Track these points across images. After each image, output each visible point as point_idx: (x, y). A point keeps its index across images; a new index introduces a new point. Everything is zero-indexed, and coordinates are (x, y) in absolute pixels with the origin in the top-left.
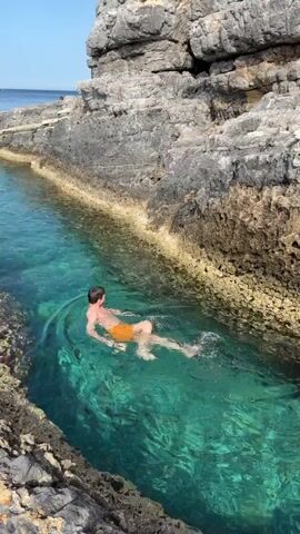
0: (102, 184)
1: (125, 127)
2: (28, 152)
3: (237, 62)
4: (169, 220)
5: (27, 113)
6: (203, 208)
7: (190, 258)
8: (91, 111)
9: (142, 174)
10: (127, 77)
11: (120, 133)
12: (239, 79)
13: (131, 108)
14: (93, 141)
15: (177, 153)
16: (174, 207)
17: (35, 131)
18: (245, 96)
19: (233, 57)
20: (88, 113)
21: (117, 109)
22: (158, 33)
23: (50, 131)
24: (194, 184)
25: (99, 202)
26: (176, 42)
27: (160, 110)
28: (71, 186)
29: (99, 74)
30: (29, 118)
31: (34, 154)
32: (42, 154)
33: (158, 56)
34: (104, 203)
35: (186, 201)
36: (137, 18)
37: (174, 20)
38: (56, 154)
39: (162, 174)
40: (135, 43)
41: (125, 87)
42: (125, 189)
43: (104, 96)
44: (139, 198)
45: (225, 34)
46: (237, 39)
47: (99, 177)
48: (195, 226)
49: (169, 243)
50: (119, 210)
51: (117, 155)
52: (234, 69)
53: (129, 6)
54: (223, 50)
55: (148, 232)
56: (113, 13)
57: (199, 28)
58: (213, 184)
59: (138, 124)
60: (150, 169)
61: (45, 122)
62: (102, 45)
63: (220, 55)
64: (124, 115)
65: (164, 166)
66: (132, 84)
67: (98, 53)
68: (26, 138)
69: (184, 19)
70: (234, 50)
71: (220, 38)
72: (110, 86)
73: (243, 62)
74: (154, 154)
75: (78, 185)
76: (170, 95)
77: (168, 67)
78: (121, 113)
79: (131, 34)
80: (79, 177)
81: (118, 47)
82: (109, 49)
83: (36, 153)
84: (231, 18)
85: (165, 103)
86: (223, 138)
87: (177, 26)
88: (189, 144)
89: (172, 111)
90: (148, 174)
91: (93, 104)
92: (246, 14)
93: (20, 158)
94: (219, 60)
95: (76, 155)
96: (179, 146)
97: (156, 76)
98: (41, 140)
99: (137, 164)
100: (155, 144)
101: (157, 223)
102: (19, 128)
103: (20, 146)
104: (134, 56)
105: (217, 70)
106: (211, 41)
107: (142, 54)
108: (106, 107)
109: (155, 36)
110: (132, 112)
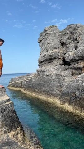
0: (45, 93)
1: (50, 78)
2: (20, 87)
3: (79, 61)
4: (67, 101)
5: (20, 78)
6: (80, 97)
7: (78, 112)
8: (40, 75)
9: (56, 90)
10: (49, 67)
11: (49, 80)
12: (80, 65)
13: (52, 74)
14: (41, 83)
15: (65, 84)
16: (69, 98)
17: (22, 82)
18: (82, 69)
19: (78, 60)
20: (39, 76)
21: (48, 74)
22: (56, 57)
23: (27, 82)
24: (74, 91)
25: (44, 98)
26: (60, 59)
27: (59, 74)
28: (35, 95)
29: (41, 67)
30: (20, 79)
31: (22, 87)
32: (25, 87)
33: (56, 62)
34: (45, 98)
35: (72, 96)
36: (51, 54)
37: (59, 54)
38: (30, 87)
39: (62, 89)
40: (50, 59)
41: (50, 69)
42: (52, 94)
43: (44, 72)
44: (56, 96)
45: (75, 56)
46: (79, 56)
47: (43, 91)
48: (78, 102)
49: (69, 108)
50: (50, 100)
51: (48, 86)
52: (78, 63)
53: (49, 52)
54: (75, 59)
55: (61, 105)
56: (45, 53)
57: (68, 55)
58: (82, 90)
59: (54, 78)
60: (58, 88)
61: (26, 79)
62: (42, 61)
63: (74, 60)
64: (50, 76)
65: (62, 87)
66: (51, 68)
67: (41, 62)
68: (19, 84)
69: (61, 54)
70: (78, 59)
71: (74, 57)
72: (46, 69)
73: (81, 61)
74: (59, 84)
75: (37, 94)
76: (60, 71)
77: (59, 64)
78: (49, 75)
79: (50, 58)
80: (37, 92)
81: (46, 60)
82: (44, 61)
83: (23, 87)
84: (77, 52)
85: (60, 72)
86: (80, 79)
87: (60, 55)
88: (68, 81)
89: (62, 74)
90: (58, 90)
91: (41, 74)
92: (81, 51)
93: (18, 89)
94: (74, 62)
95: (36, 86)
96: (65, 82)
97: (57, 66)
98: (24, 84)
99: (55, 87)
100: (59, 82)
101: (64, 103)
102: (18, 81)
103: (18, 86)
104: (50, 62)
105: (73, 64)
106: (72, 57)
107: (52, 62)
108: (44, 74)
109: (55, 58)
110: (52, 75)
